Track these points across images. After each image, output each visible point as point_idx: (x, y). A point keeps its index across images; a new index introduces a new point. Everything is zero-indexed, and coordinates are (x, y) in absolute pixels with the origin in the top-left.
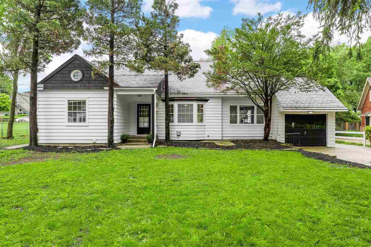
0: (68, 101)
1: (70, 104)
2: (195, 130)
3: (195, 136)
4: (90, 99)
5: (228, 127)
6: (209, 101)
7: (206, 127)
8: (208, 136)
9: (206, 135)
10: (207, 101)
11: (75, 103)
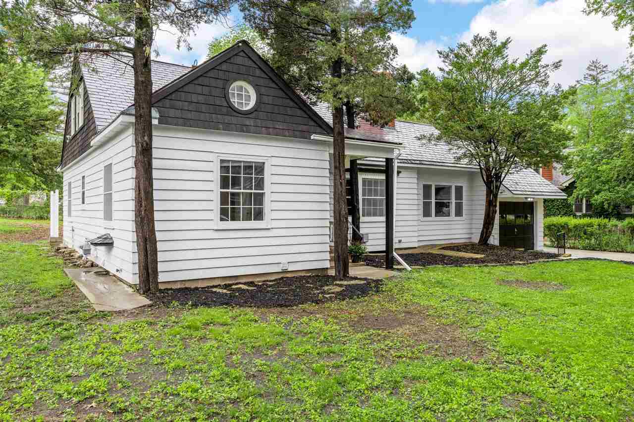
0: (222, 161)
1: (224, 168)
4: (275, 161)
5: (420, 223)
7: (397, 224)
9: (397, 240)
11: (236, 169)
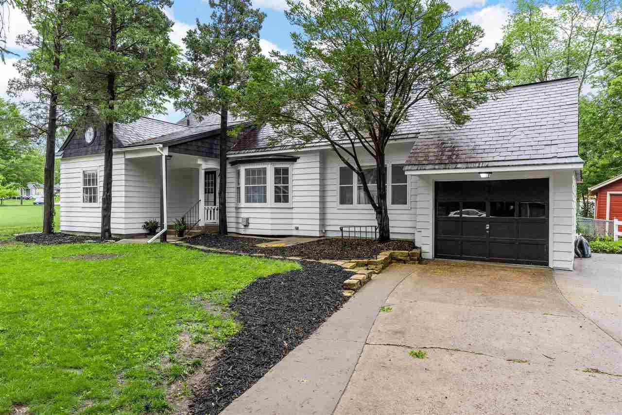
0: (84, 172)
1: (85, 176)
2: (269, 216)
3: (270, 227)
5: (336, 211)
6: (298, 161)
7: (294, 211)
8: (297, 229)
9: (293, 227)
10: (294, 160)
